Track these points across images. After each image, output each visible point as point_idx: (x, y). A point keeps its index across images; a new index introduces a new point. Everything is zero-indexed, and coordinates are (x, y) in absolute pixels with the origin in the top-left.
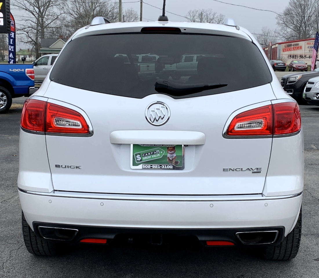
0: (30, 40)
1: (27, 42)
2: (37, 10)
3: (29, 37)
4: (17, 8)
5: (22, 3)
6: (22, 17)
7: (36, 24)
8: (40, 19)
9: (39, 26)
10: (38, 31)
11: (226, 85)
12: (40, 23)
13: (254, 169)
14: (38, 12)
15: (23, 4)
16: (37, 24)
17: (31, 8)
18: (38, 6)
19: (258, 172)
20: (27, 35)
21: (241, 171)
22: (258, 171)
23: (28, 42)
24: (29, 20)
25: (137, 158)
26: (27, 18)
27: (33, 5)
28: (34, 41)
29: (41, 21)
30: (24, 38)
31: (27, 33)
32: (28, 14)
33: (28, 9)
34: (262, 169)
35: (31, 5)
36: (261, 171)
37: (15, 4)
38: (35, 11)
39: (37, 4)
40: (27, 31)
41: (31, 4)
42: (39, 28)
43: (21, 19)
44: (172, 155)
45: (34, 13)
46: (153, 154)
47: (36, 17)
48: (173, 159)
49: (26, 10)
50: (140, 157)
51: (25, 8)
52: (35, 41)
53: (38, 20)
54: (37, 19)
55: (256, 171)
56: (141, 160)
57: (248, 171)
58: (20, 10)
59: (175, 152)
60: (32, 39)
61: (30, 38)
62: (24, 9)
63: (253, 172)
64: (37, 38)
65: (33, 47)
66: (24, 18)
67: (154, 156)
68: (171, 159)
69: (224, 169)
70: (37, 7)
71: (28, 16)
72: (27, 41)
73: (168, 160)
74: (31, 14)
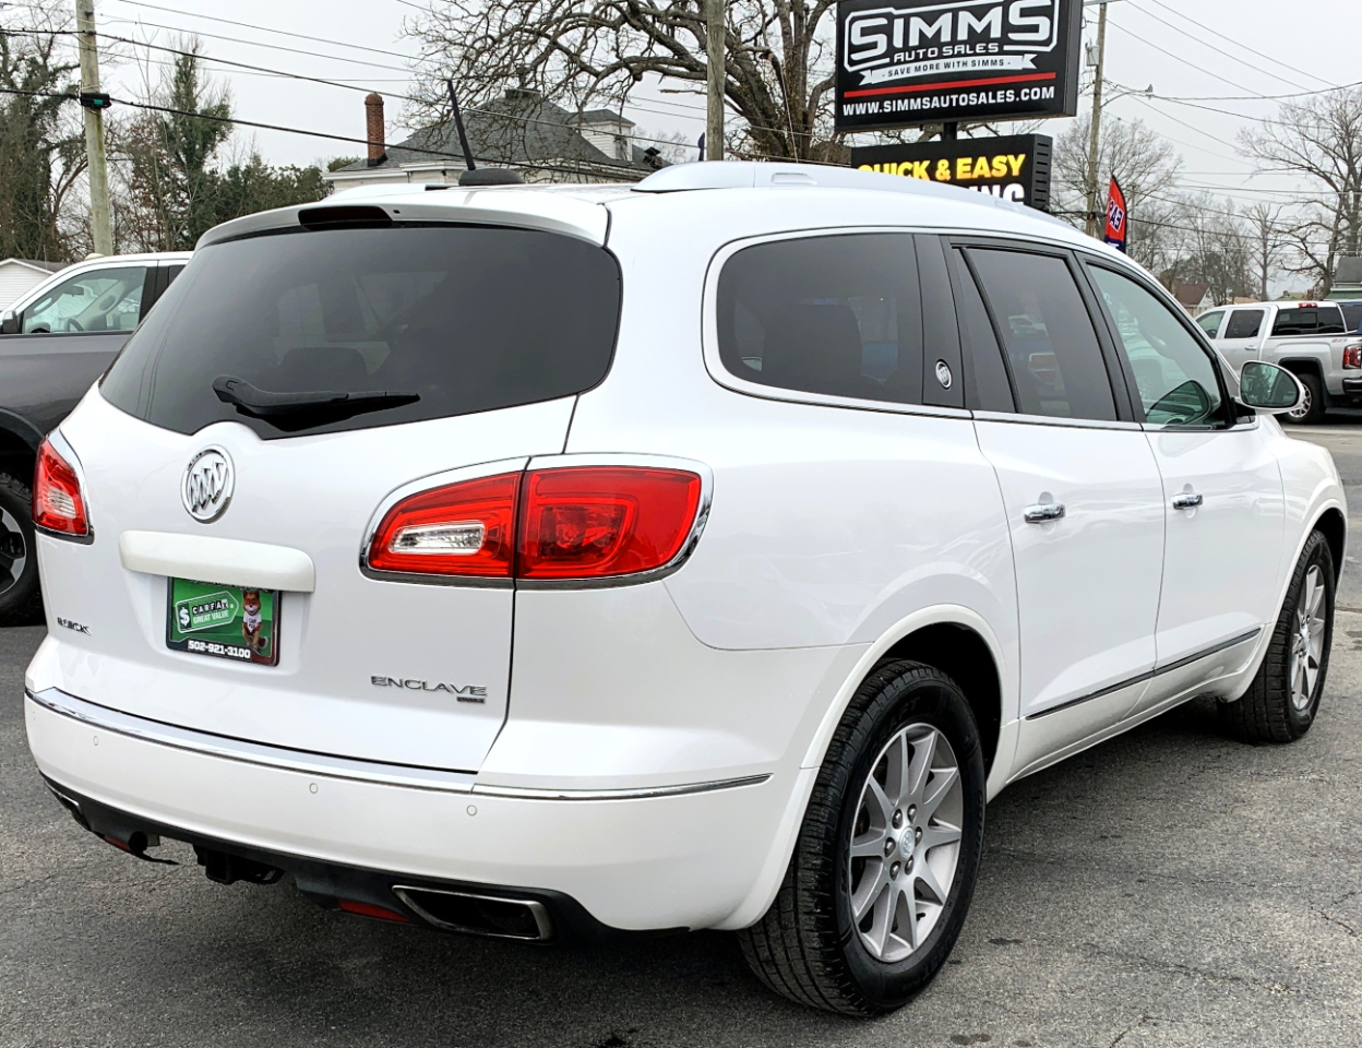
0: (1309, 262)
1: (1298, 270)
2: (1344, 168)
3: (1307, 253)
4: (1282, 165)
5: (1299, 150)
6: (1294, 194)
7: (1335, 214)
8: (1351, 194)
9: (1344, 217)
10: (1338, 233)
11: (416, 398)
12: (1347, 207)
13: (460, 689)
14: (1345, 176)
15: (1303, 153)
16: (1339, 213)
17: (1327, 164)
18: (1347, 155)
19: (475, 700)
20: (1303, 247)
21: (422, 690)
22: (473, 698)
23: (1302, 269)
24: (1315, 201)
25: (181, 618)
26: (1309, 196)
27: (1333, 154)
28: (1322, 266)
29: (1352, 201)
30: (1290, 256)
31: (1303, 240)
32: (1316, 183)
33: (1317, 168)
34: (487, 692)
35: (1327, 153)
36: (487, 699)
37: (1279, 154)
38: (1337, 172)
39: (1345, 148)
40: (1302, 236)
41: (1327, 150)
42: (1344, 223)
43: (1291, 200)
44: (253, 618)
45: (1334, 178)
46: (214, 609)
47: (1337, 191)
48: (254, 631)
49: (1310, 169)
50: (188, 614)
51: (1306, 164)
52: (1325, 265)
53: (1343, 200)
54: (1340, 195)
55: (467, 694)
56: (189, 625)
57: (443, 693)
58: (1291, 171)
59: (259, 609)
60: (1315, 260)
61: (1311, 256)
62: (1303, 167)
63: (459, 699)
64: (1331, 257)
65: (1317, 284)
66: (1300, 195)
67: (216, 616)
68: (251, 629)
69: (373, 678)
70: (1344, 159)
71: (1313, 188)
72: (1299, 267)
73: (243, 631)
74: (1324, 181)
